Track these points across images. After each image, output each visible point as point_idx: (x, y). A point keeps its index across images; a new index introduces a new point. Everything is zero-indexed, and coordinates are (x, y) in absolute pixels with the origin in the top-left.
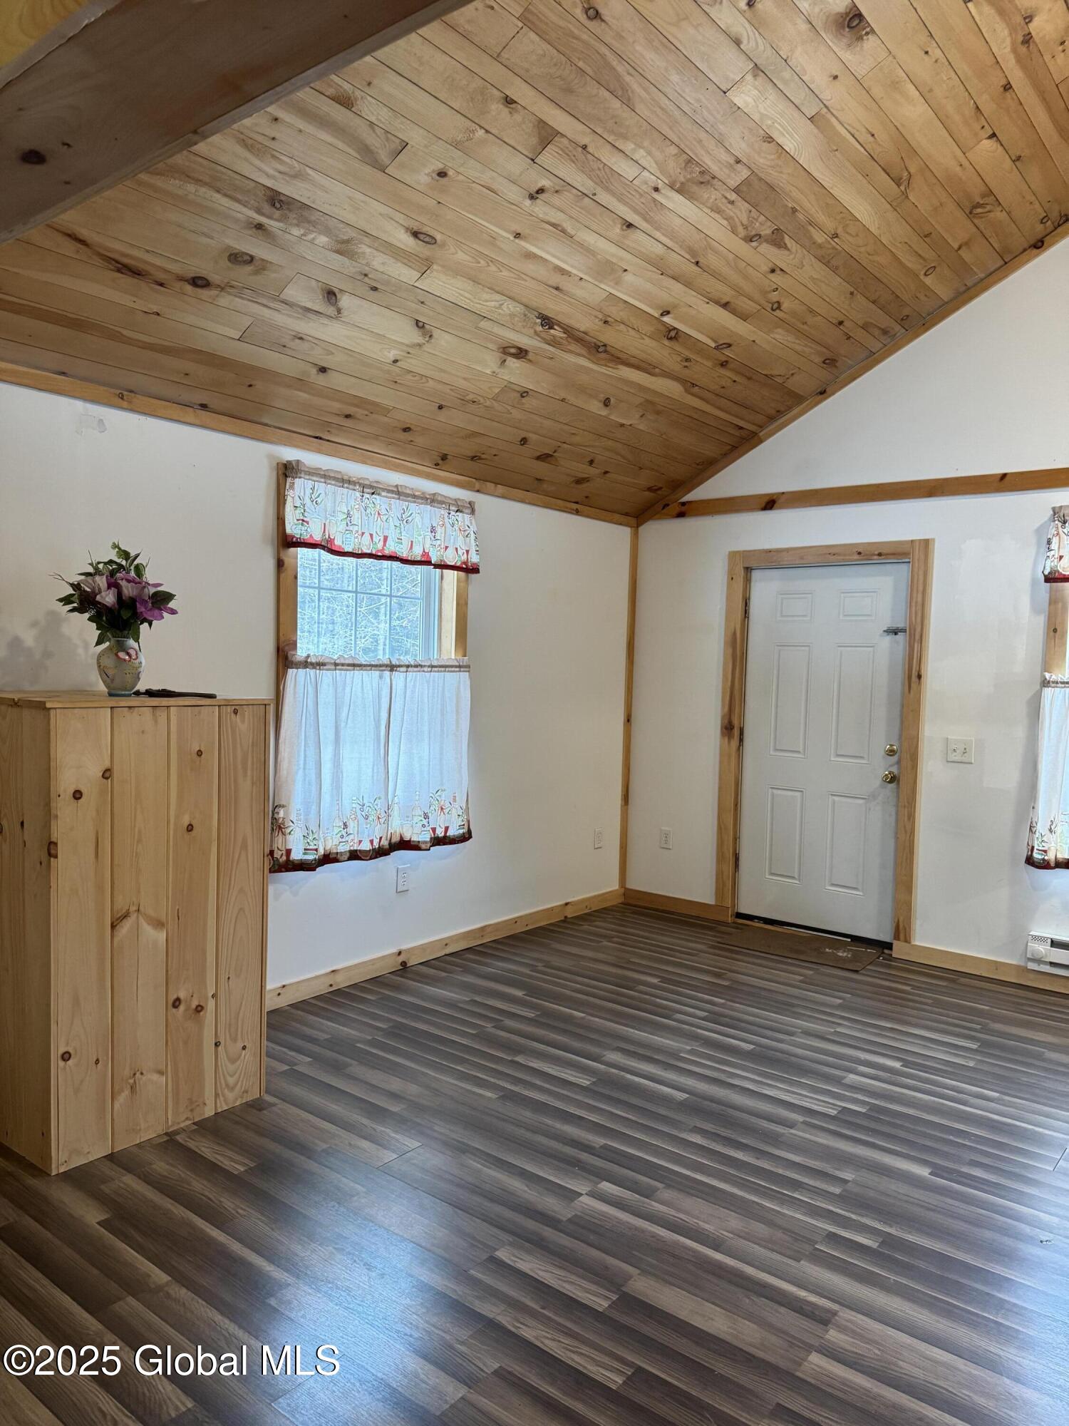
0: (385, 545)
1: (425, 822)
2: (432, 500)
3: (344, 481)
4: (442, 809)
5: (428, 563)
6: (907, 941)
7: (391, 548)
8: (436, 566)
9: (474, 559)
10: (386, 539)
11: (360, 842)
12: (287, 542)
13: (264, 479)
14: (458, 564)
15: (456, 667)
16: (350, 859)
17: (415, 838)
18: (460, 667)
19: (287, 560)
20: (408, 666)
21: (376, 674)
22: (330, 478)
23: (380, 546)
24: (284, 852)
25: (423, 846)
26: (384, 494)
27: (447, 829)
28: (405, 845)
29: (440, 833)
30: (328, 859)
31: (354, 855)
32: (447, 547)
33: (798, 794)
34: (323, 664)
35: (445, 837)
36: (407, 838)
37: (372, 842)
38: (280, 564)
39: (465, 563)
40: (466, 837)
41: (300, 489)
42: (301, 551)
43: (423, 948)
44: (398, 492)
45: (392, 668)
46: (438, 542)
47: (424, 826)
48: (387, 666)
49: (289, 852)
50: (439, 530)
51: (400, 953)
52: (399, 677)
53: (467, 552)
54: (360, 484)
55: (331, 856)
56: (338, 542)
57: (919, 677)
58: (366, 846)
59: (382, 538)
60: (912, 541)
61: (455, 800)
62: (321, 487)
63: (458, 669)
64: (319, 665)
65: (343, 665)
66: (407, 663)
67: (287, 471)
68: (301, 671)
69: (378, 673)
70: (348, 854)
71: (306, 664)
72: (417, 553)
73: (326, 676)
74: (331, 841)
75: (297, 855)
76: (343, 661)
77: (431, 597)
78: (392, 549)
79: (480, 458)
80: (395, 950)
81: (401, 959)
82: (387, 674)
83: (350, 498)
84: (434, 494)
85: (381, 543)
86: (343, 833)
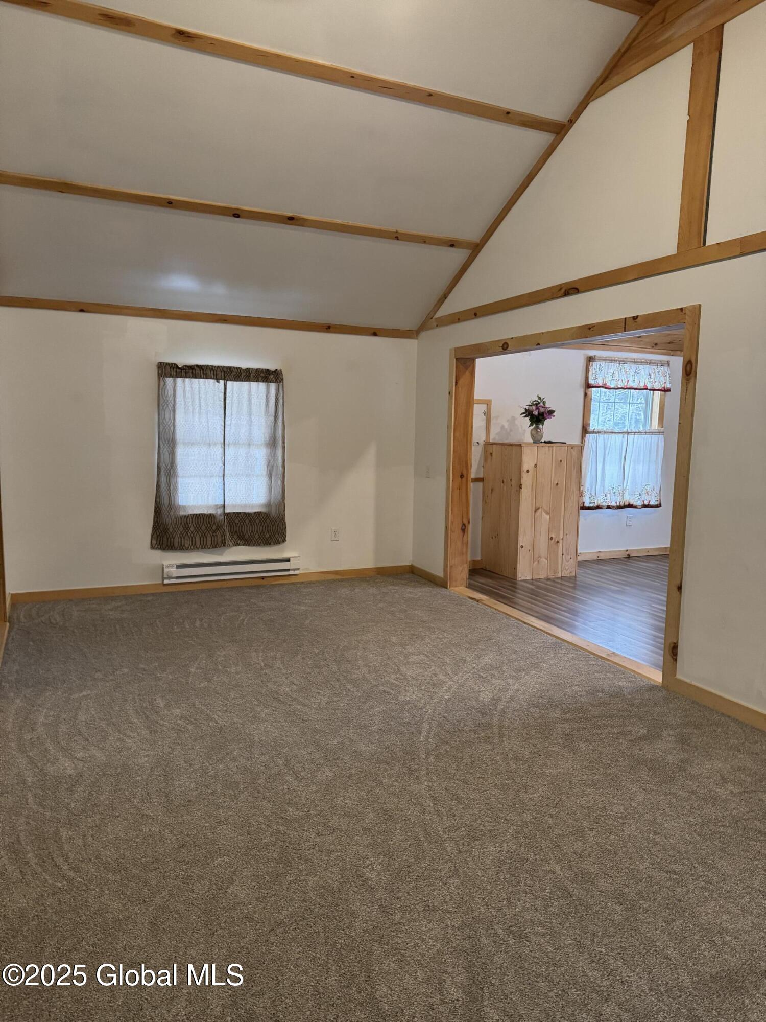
0: (628, 383)
1: (640, 497)
2: (650, 363)
3: (613, 360)
4: (648, 493)
5: (647, 389)
7: (631, 384)
8: (650, 390)
9: (668, 386)
11: (611, 502)
12: (589, 386)
13: (582, 362)
14: (661, 388)
15: (657, 432)
16: (607, 509)
17: (635, 504)
18: (659, 432)
19: (589, 393)
20: (635, 433)
21: (621, 435)
22: (607, 360)
23: (625, 384)
24: (582, 502)
25: (639, 507)
26: (629, 363)
27: (649, 501)
28: (630, 506)
29: (646, 503)
30: (598, 508)
31: (609, 507)
32: (655, 382)
34: (600, 432)
35: (648, 505)
36: (631, 504)
37: (616, 503)
38: (586, 395)
39: (664, 388)
40: (659, 506)
41: (595, 366)
42: (594, 389)
43: (637, 551)
44: (635, 362)
45: (628, 433)
46: (652, 380)
47: (639, 499)
48: (626, 432)
49: (584, 503)
50: (653, 375)
51: (627, 551)
52: (631, 437)
53: (665, 383)
54: (619, 361)
55: (600, 507)
56: (608, 384)
58: (613, 504)
59: (627, 381)
61: (654, 490)
62: (603, 364)
63: (658, 434)
64: (599, 432)
65: (608, 432)
66: (635, 431)
67: (590, 359)
68: (591, 435)
69: (622, 435)
70: (606, 507)
71: (593, 432)
72: (642, 385)
73: (601, 437)
74: (600, 501)
75: (587, 504)
76: (607, 431)
77: (648, 404)
79: (672, 343)
80: (626, 549)
81: (628, 553)
82: (626, 436)
83: (614, 367)
84: (651, 360)
86: (605, 498)
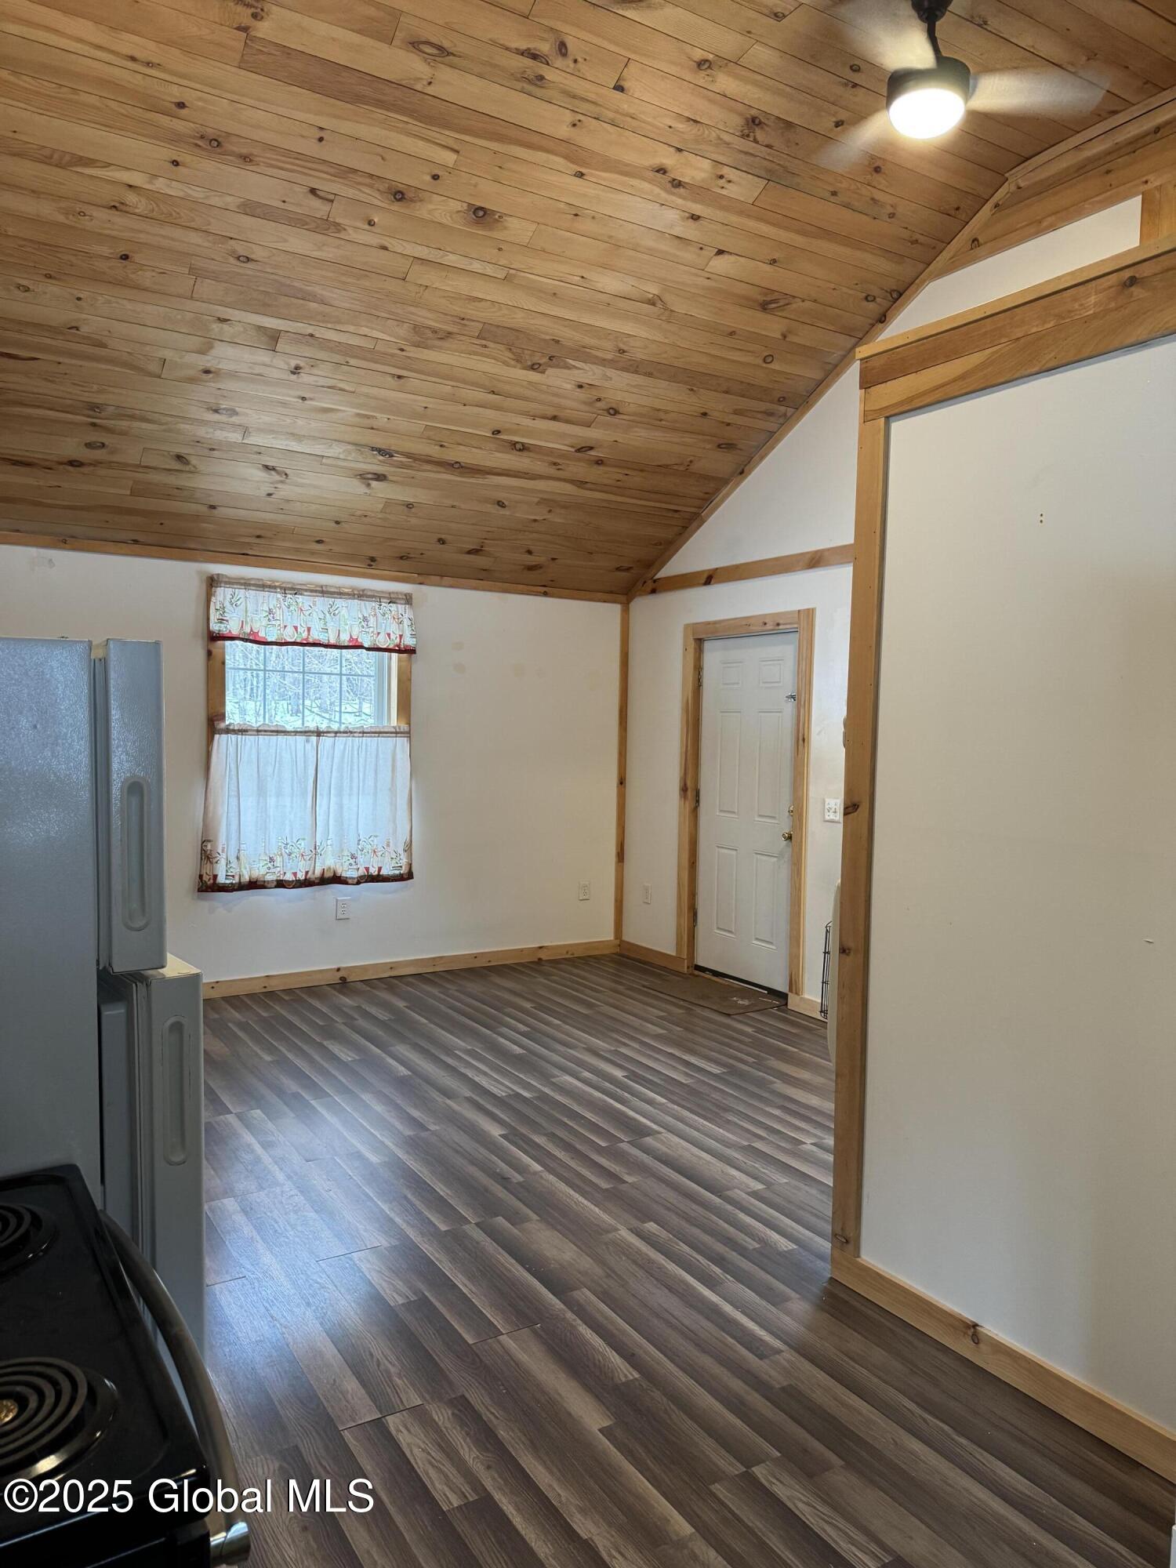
0: (309, 634)
1: (352, 861)
2: (361, 595)
3: (263, 586)
4: (375, 852)
5: (361, 647)
6: (797, 994)
7: (316, 635)
8: (368, 649)
9: (409, 641)
10: (309, 629)
11: (285, 873)
12: (215, 638)
13: (196, 587)
14: (391, 647)
15: (392, 733)
16: (276, 887)
17: (344, 875)
18: (396, 733)
19: (215, 651)
20: (336, 733)
21: (301, 739)
22: (250, 585)
23: (305, 635)
24: (211, 877)
25: (350, 881)
26: (305, 593)
27: (380, 869)
28: (337, 879)
29: (374, 871)
30: (254, 885)
31: (281, 884)
32: (379, 633)
33: (734, 853)
34: (246, 731)
35: (379, 875)
36: (339, 872)
37: (295, 874)
38: (209, 653)
39: (398, 646)
40: (410, 876)
41: (222, 594)
42: (228, 643)
43: (364, 968)
44: (323, 592)
45: (319, 733)
46: (372, 629)
47: (351, 864)
48: (313, 732)
49: (215, 877)
50: (372, 620)
51: (338, 970)
52: (326, 741)
53: (401, 636)
54: (281, 588)
55: (258, 883)
56: (262, 634)
57: (804, 740)
58: (289, 877)
59: (306, 629)
60: (799, 611)
61: (388, 845)
62: (241, 593)
63: (394, 735)
64: (242, 731)
65: (265, 731)
66: (336, 729)
67: (212, 582)
68: (224, 737)
69: (304, 737)
70: (275, 883)
71: (228, 731)
72: (345, 639)
73: (249, 739)
74: (258, 869)
75: (221, 880)
76: (266, 728)
77: (381, 674)
78: (316, 637)
79: (408, 558)
80: (335, 966)
81: (341, 974)
82: (314, 739)
83: (273, 599)
84: (363, 590)
85: (306, 633)
86: (269, 865)
